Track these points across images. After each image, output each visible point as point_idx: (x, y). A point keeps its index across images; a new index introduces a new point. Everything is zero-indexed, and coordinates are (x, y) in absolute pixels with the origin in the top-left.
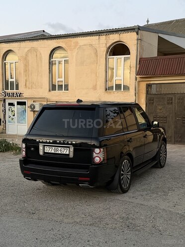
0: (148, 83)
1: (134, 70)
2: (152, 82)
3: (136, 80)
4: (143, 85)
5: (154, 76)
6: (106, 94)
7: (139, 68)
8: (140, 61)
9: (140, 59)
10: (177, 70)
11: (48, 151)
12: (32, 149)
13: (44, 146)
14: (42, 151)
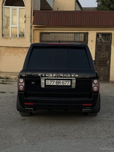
0: (42, 31)
1: (29, 20)
2: (44, 31)
3: (31, 28)
4: (37, 33)
5: (48, 26)
6: (3, 40)
7: (34, 18)
8: (34, 13)
9: (34, 11)
10: (66, 23)
11: (50, 84)
12: (33, 83)
13: (45, 80)
14: (44, 84)
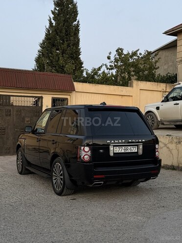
11: (118, 152)
12: (101, 151)
13: (114, 146)
14: (112, 151)
